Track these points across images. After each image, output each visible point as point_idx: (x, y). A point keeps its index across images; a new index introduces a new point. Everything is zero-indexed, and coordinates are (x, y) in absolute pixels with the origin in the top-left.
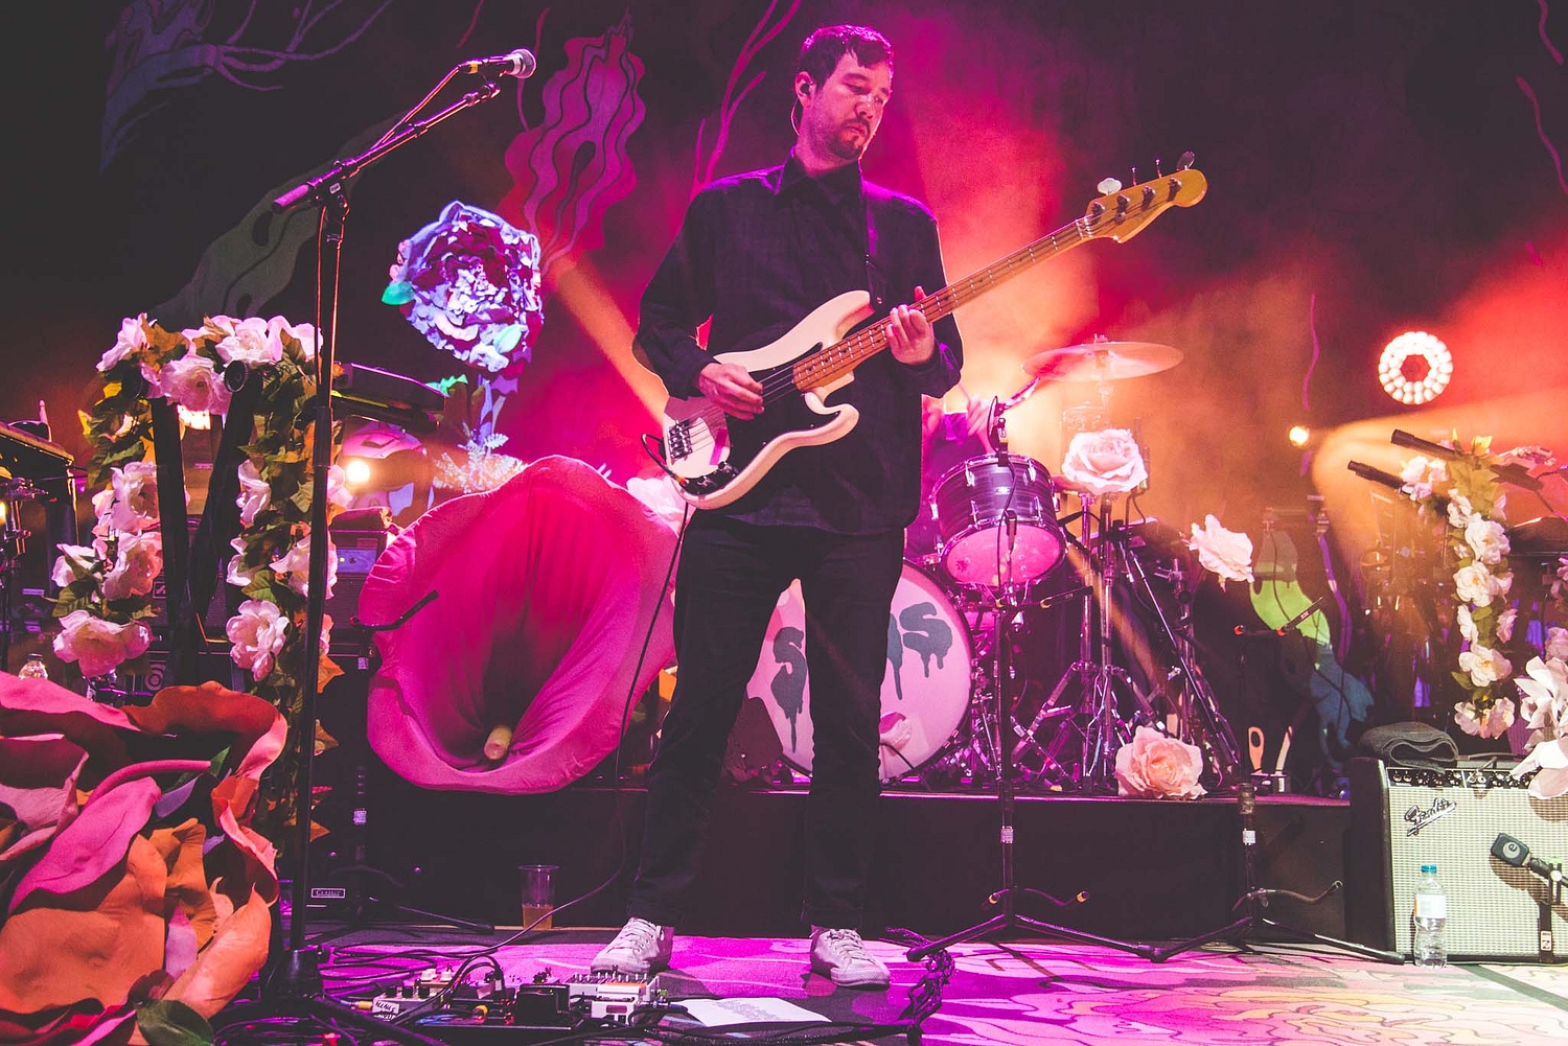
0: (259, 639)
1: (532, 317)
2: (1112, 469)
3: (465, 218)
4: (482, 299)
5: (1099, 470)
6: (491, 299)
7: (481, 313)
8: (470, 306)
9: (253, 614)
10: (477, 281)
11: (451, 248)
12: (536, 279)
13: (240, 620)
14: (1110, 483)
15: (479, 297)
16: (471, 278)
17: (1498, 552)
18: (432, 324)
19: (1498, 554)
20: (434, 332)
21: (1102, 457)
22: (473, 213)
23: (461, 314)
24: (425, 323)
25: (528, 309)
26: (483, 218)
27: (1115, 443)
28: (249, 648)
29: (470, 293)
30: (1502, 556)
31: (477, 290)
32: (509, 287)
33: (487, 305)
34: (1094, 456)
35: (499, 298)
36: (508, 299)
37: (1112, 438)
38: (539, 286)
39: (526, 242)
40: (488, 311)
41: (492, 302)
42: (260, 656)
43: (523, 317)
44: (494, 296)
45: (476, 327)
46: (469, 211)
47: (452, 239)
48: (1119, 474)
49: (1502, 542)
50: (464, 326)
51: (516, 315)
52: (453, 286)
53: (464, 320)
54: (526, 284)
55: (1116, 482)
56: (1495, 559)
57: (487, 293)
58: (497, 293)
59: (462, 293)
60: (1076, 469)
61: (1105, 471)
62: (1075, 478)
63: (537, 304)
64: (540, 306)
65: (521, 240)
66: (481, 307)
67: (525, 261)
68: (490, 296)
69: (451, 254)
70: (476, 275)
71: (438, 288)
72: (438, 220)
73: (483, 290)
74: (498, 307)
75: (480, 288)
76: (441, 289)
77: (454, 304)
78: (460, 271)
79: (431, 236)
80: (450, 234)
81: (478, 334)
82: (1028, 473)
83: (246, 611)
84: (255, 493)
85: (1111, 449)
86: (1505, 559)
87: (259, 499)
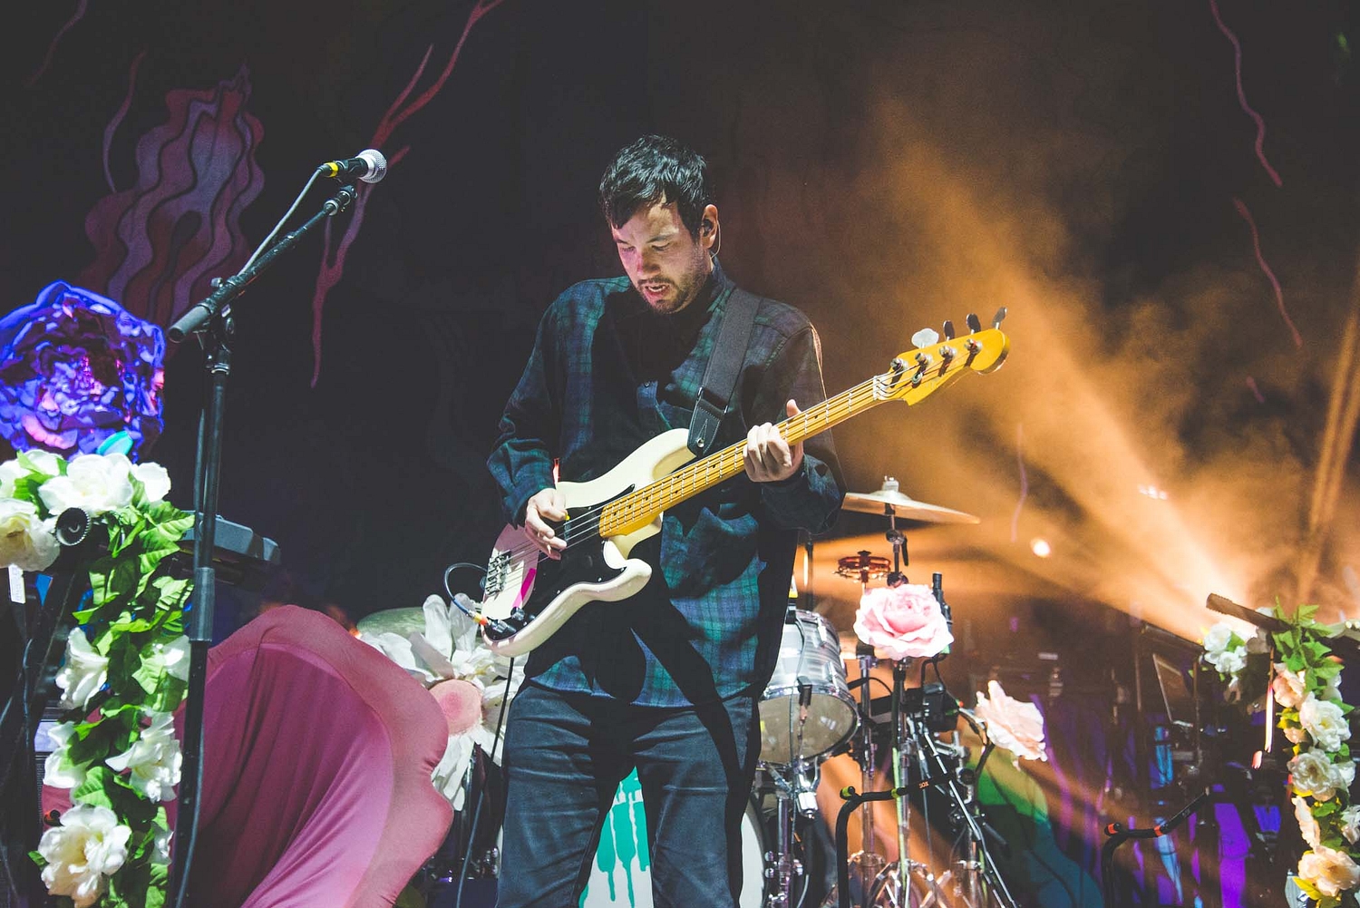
0: (88, 857)
1: (146, 420)
2: (912, 631)
3: (70, 303)
4: (85, 399)
5: (896, 630)
6: (96, 399)
7: (83, 416)
8: (70, 407)
9: (81, 824)
10: (80, 378)
11: (49, 336)
12: (159, 378)
13: (61, 832)
14: (912, 646)
15: (80, 397)
16: (71, 373)
17: (1338, 737)
18: (18, 426)
19: (1338, 740)
20: (20, 437)
21: (900, 617)
22: (82, 296)
23: (57, 416)
24: (9, 425)
25: (146, 412)
26: (95, 303)
27: (913, 600)
28: (73, 869)
29: (69, 391)
30: (1342, 742)
31: (79, 388)
32: (121, 386)
33: (91, 406)
34: (892, 616)
35: (107, 399)
36: (118, 400)
37: (907, 595)
38: (161, 386)
39: (149, 334)
40: (92, 413)
41: (97, 404)
42: (87, 879)
43: (136, 423)
44: (101, 396)
45: (75, 433)
46: (76, 294)
47: (51, 326)
48: (922, 637)
49: (1341, 727)
50: (58, 432)
51: (127, 419)
52: (48, 382)
53: (60, 424)
54: (143, 384)
55: (917, 645)
56: (1334, 746)
57: (92, 392)
58: (105, 393)
59: (59, 390)
60: (871, 630)
61: (903, 633)
62: (870, 639)
63: (157, 408)
64: (160, 411)
65: (142, 332)
66: (83, 409)
67: (147, 357)
68: (95, 395)
69: (47, 343)
70: (79, 370)
71: (28, 383)
72: (35, 303)
73: (87, 389)
74: (105, 410)
75: (82, 385)
76: (32, 385)
77: (47, 404)
78: (58, 365)
79: (23, 320)
80: (50, 319)
81: (77, 442)
82: (818, 632)
83: (70, 821)
84: (89, 670)
85: (910, 607)
86: (1346, 746)
87: (97, 677)
